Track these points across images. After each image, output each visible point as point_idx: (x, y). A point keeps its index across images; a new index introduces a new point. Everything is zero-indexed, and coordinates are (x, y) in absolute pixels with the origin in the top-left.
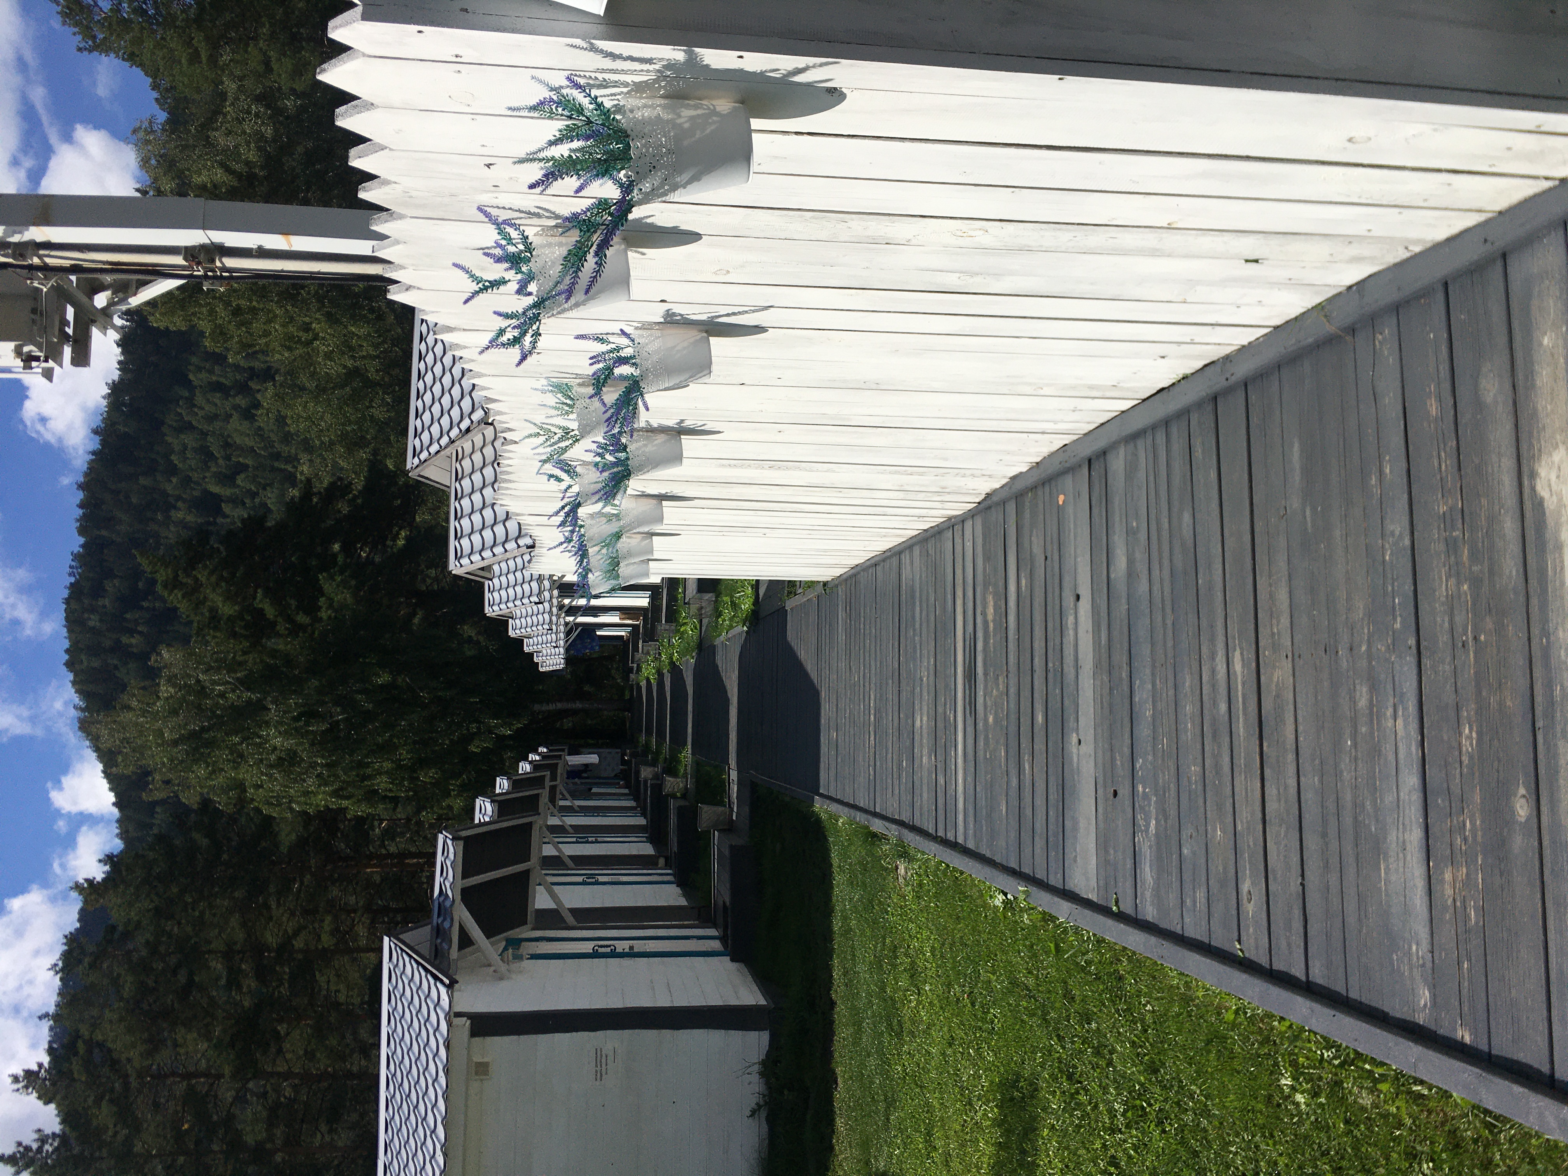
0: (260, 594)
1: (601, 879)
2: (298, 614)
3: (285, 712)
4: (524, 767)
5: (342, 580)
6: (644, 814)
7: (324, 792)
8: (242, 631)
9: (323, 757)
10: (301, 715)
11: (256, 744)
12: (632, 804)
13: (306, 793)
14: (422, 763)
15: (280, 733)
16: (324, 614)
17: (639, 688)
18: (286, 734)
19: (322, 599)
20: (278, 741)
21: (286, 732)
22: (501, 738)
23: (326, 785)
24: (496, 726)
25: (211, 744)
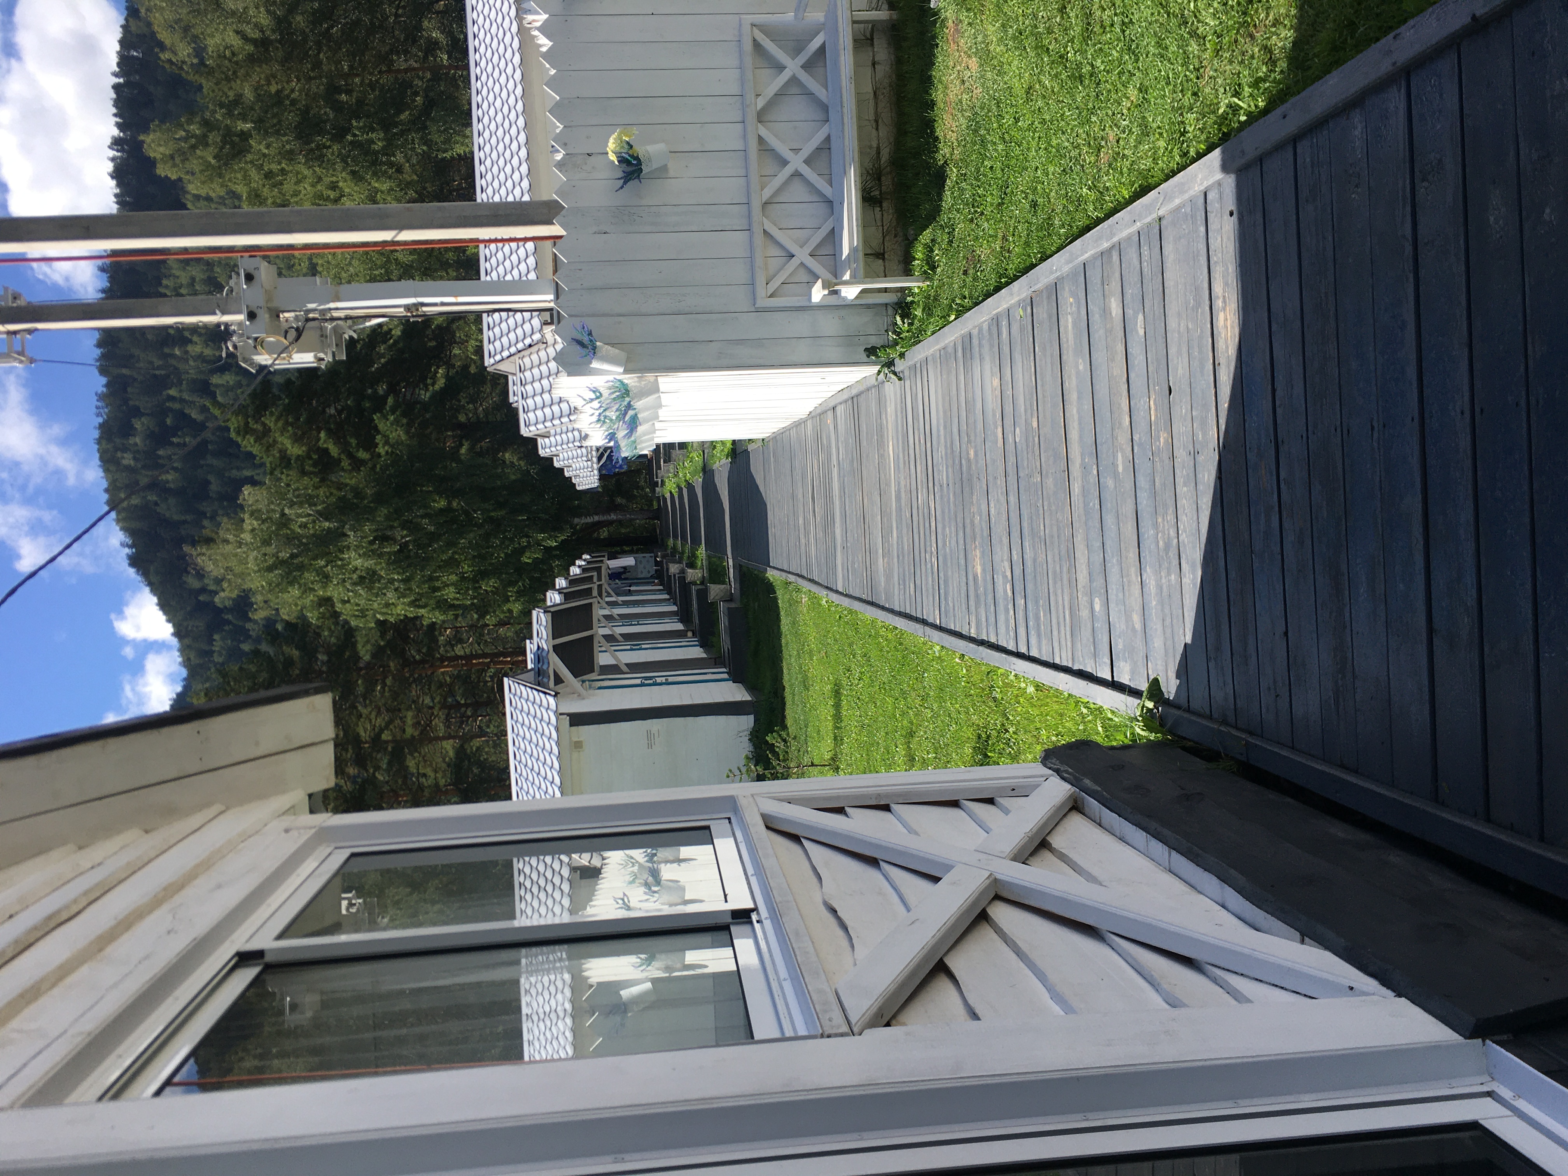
0: (322, 435)
1: (643, 646)
2: (358, 451)
3: (362, 538)
4: (575, 570)
5: (395, 419)
6: (675, 604)
7: (403, 603)
8: (311, 469)
9: (398, 574)
10: (375, 539)
11: (338, 566)
12: (667, 597)
13: (387, 605)
14: (483, 575)
15: (359, 555)
16: (381, 450)
17: (665, 499)
18: (364, 555)
19: (379, 437)
20: (359, 562)
21: (364, 554)
22: (548, 549)
23: (404, 596)
24: (543, 539)
25: (301, 568)
